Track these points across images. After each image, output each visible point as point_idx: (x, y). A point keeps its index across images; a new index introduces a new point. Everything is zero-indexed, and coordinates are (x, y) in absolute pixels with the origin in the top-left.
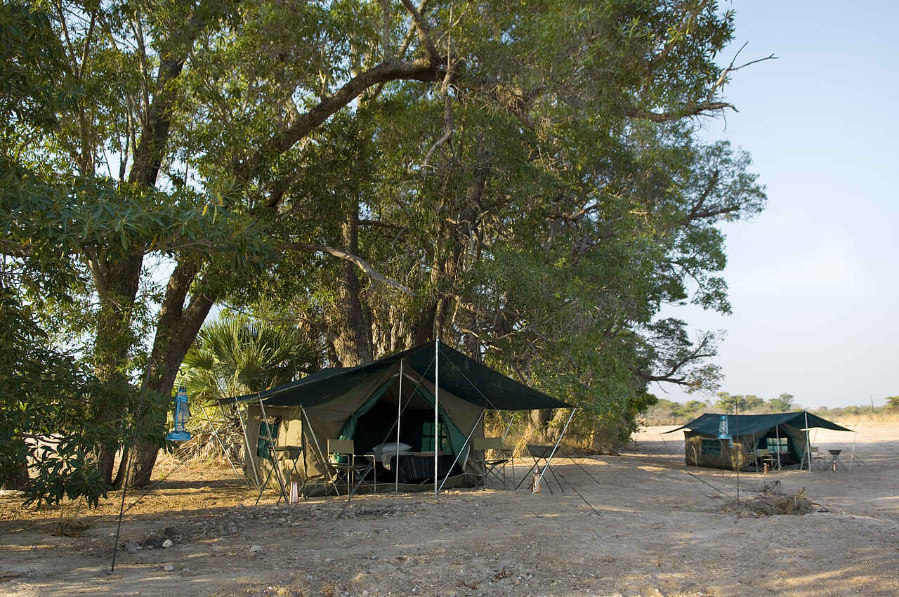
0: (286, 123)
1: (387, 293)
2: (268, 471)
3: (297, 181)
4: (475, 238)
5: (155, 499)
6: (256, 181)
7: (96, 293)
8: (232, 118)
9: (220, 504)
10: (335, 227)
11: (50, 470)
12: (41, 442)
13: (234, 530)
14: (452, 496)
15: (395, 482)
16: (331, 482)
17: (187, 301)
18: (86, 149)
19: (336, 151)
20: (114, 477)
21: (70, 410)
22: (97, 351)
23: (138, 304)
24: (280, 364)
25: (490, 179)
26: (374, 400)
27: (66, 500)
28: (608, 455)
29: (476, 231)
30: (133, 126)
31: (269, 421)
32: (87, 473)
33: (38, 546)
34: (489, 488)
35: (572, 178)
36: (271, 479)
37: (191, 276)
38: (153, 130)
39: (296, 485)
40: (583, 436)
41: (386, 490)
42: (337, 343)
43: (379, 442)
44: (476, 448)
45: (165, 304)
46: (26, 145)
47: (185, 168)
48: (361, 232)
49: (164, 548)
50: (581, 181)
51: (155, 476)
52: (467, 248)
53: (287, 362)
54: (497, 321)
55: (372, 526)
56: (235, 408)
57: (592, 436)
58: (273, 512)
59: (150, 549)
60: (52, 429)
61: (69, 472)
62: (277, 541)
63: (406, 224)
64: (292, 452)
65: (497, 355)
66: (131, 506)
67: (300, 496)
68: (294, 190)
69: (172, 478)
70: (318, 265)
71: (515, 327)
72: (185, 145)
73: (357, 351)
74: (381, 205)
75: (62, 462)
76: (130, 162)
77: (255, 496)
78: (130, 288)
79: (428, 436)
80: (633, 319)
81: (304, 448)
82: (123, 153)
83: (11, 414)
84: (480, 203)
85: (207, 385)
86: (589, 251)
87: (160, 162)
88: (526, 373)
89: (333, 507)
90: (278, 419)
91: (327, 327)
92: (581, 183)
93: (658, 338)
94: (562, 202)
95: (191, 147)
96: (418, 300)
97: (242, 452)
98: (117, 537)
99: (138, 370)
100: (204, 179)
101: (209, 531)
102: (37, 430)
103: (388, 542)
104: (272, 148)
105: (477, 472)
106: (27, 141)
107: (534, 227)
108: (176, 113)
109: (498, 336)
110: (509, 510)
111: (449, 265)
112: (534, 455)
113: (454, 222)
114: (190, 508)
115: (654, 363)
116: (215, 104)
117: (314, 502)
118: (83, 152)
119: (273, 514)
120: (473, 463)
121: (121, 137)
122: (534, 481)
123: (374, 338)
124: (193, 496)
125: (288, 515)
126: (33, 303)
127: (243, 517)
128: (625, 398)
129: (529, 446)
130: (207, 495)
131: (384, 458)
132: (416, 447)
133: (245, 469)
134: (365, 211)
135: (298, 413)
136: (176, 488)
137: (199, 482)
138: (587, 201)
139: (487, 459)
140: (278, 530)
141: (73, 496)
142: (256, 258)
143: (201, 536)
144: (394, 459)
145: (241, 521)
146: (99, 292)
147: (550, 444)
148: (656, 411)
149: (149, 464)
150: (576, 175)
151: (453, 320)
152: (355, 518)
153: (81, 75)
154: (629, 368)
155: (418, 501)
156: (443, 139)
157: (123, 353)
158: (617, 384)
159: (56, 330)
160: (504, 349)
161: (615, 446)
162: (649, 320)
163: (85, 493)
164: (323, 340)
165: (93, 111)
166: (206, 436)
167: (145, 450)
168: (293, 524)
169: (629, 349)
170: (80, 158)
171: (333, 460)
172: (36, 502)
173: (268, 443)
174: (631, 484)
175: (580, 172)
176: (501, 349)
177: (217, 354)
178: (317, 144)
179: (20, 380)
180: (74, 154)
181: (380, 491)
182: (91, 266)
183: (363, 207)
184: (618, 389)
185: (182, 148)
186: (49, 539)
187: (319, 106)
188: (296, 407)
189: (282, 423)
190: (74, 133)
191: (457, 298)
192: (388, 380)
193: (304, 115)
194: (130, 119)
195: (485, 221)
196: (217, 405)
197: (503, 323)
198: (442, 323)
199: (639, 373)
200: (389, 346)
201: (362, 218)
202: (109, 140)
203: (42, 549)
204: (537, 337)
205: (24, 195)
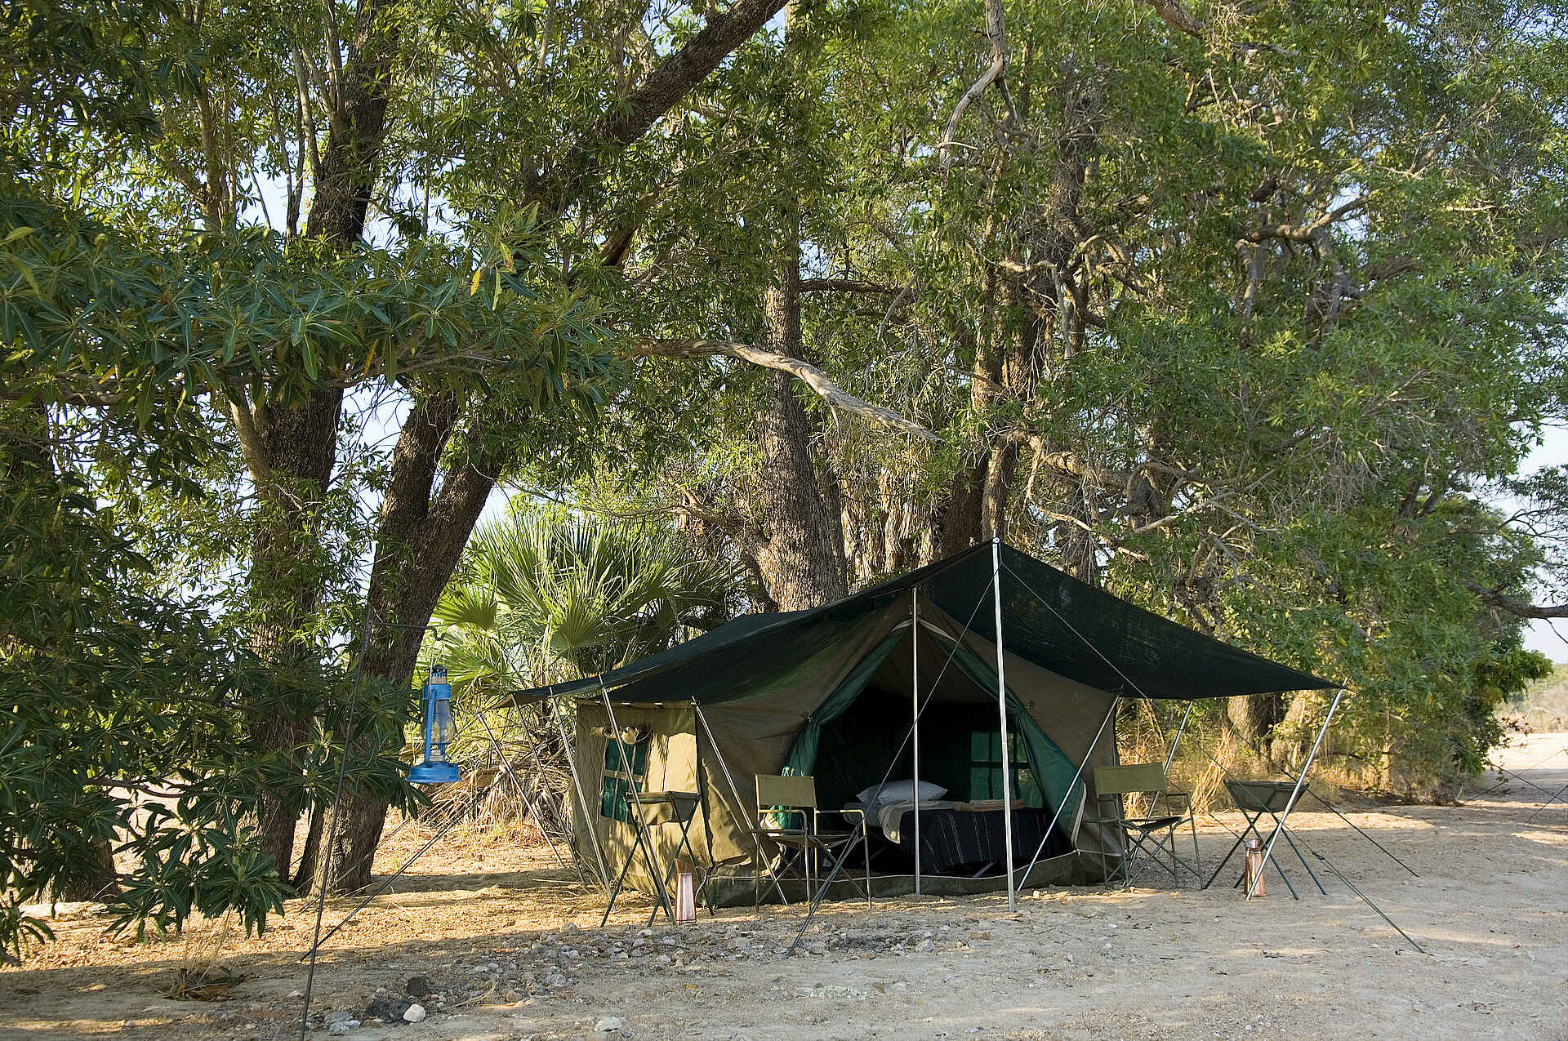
0: (632, 81)
1: (872, 438)
2: (626, 849)
3: (660, 206)
4: (1068, 300)
5: (384, 915)
6: (573, 212)
7: (249, 475)
8: (518, 79)
9: (523, 924)
10: (749, 298)
11: (165, 855)
12: (143, 796)
13: (558, 981)
14: (1052, 903)
15: (914, 873)
16: (767, 872)
17: (439, 481)
18: (216, 172)
19: (745, 130)
20: (294, 870)
21: (202, 725)
22: (254, 596)
23: (336, 492)
24: (642, 609)
25: (1097, 162)
26: (857, 684)
27: (196, 919)
28: (1432, 804)
29: (1071, 284)
30: (310, 114)
31: (626, 737)
32: (242, 860)
33: (137, 1022)
34: (1138, 884)
35: (1296, 141)
36: (633, 866)
37: (444, 428)
38: (353, 121)
39: (690, 878)
40: (1361, 759)
41: (894, 891)
42: (766, 558)
43: (872, 780)
44: (1101, 790)
45: (392, 490)
46: (92, 174)
47: (424, 196)
48: (808, 307)
49: (407, 1022)
50: (1319, 147)
51: (383, 864)
52: (1051, 326)
53: (655, 604)
54: (1134, 490)
55: (866, 973)
56: (547, 711)
57: (1384, 758)
58: (641, 941)
59: (378, 1026)
60: (164, 766)
61: (202, 859)
62: (656, 1008)
63: (906, 280)
64: (679, 806)
65: (1139, 571)
66: (333, 930)
67: (700, 906)
68: (659, 224)
69: (417, 869)
70: (716, 385)
71: (1176, 503)
72: (421, 147)
73: (810, 574)
74: (850, 243)
75: (189, 838)
76: (309, 194)
77: (600, 905)
78: (318, 460)
79: (982, 765)
80: (1474, 467)
81: (703, 796)
82: (294, 175)
83: (80, 738)
84: (1076, 219)
85: (485, 662)
86: (1348, 312)
87: (370, 188)
88: (1212, 610)
89: (776, 929)
90: (644, 732)
91: (739, 523)
92: (1319, 153)
93: (1540, 512)
94: (1275, 198)
95: (434, 150)
96: (944, 452)
97: (568, 808)
98: (307, 998)
99: (344, 633)
100: (465, 217)
101: (502, 984)
102: (133, 770)
103: (907, 1011)
104: (607, 136)
105: (1108, 848)
106: (97, 165)
107: (1208, 264)
108: (399, 81)
109: (1139, 526)
110: (1194, 939)
111: (1011, 369)
112: (1243, 805)
113: (1018, 269)
114: (460, 933)
115: (1534, 576)
116: (481, 54)
117: (732, 919)
118: (210, 177)
119: (641, 947)
120: (1095, 827)
121: (288, 143)
122: (1248, 867)
123: (846, 543)
124: (465, 908)
125: (674, 948)
126: (118, 505)
127: (575, 953)
128: (1466, 662)
129: (1230, 785)
130: (495, 905)
131: (885, 817)
132: (958, 790)
133: (574, 845)
134: (815, 260)
135: (687, 718)
136: (426, 890)
137: (477, 876)
138: (1336, 192)
139: (1129, 817)
140: (654, 983)
141: (212, 908)
142: (584, 383)
143: (486, 995)
144: (908, 818)
145: (573, 961)
146: (255, 472)
147: (1284, 779)
148: (1546, 693)
149: (368, 839)
150: (1306, 133)
151: (1029, 494)
152: (827, 954)
153: (200, 17)
154: (1471, 589)
155: (971, 916)
156: (985, 79)
157: (308, 601)
158: (1444, 627)
159: (167, 557)
160: (1153, 554)
161: (1447, 782)
162: (1513, 469)
163: (240, 903)
164: (734, 552)
165: (227, 91)
166: (486, 775)
167: (357, 808)
168: (688, 968)
169: (1467, 539)
170: (205, 192)
171: (772, 823)
172: (134, 924)
173: (624, 787)
174: (1500, 876)
175: (1315, 124)
176: (1147, 556)
177: (504, 593)
178: (703, 121)
179: (98, 664)
180: (192, 185)
181: (880, 892)
182: (236, 418)
183: (810, 251)
184: (1448, 641)
185: (414, 154)
186: (159, 1005)
187: (703, 35)
188: (684, 704)
189: (655, 742)
190: (191, 141)
191: (1035, 442)
192: (886, 638)
193: (670, 58)
194: (303, 100)
195: (1091, 261)
196: (509, 704)
197: (1148, 494)
198: (1002, 503)
199: (1496, 599)
200: (881, 561)
201: (806, 276)
202: (263, 150)
203: (146, 1028)
204: (1230, 521)
205: (99, 279)
